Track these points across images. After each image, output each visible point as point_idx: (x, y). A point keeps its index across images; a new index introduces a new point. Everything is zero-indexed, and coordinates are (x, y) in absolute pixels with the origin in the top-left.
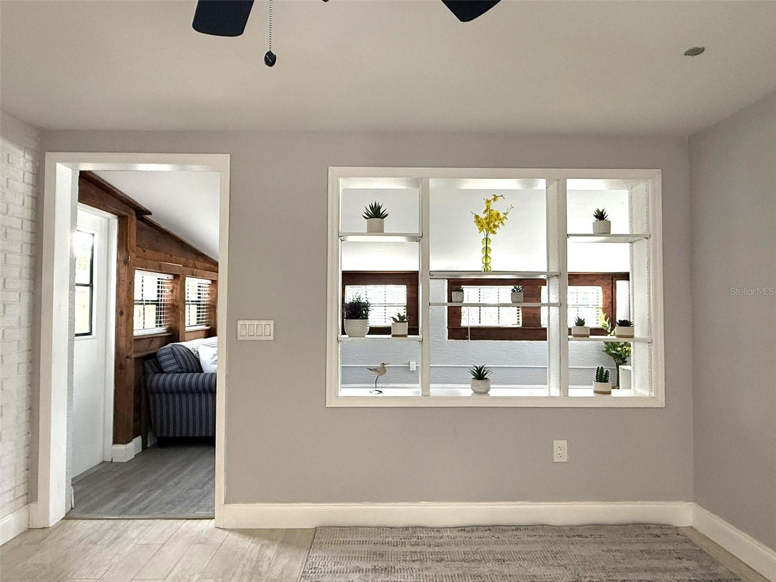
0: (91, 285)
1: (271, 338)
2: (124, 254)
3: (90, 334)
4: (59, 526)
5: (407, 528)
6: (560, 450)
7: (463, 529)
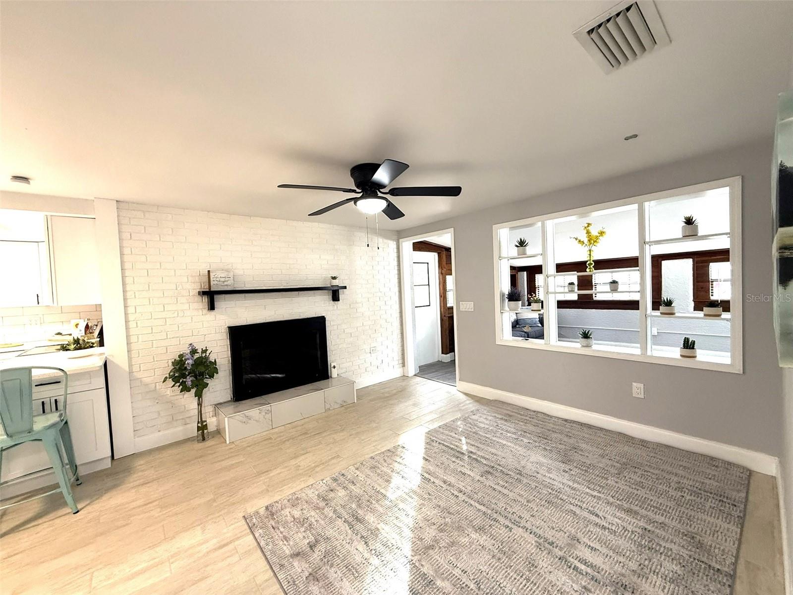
0: (429, 285)
1: (473, 310)
2: (441, 270)
3: (429, 306)
4: (412, 377)
5: (535, 412)
6: (638, 389)
7: (566, 420)
